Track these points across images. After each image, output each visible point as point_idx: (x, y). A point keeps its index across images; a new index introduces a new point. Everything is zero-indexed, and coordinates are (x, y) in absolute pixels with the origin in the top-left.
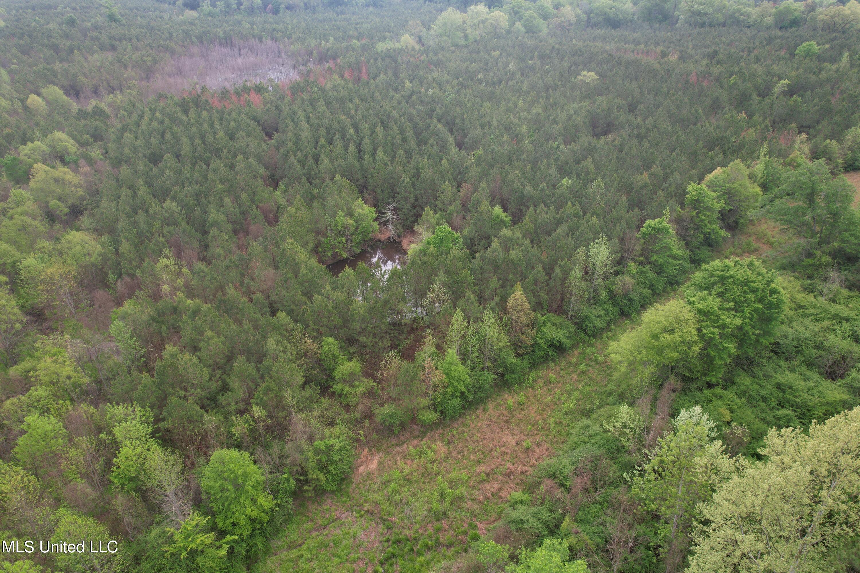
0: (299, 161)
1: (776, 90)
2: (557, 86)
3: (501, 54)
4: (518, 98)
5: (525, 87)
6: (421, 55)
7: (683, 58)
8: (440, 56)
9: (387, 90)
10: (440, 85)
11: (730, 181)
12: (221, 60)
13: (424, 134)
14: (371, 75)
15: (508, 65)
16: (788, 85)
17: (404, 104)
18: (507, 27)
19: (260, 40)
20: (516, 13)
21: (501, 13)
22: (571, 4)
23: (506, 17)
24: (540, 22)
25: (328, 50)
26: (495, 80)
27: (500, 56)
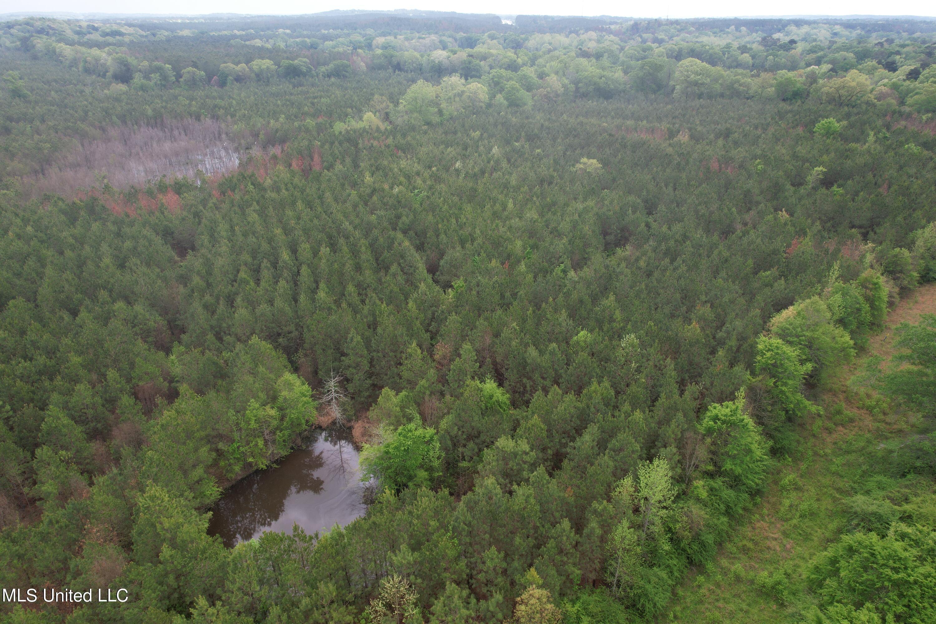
0: (206, 307)
1: (811, 179)
2: (552, 177)
3: (482, 135)
4: (507, 197)
5: (513, 181)
6: (387, 138)
7: (695, 138)
8: (409, 138)
9: (343, 185)
10: (408, 177)
11: (809, 327)
12: (146, 144)
13: (386, 254)
14: (325, 164)
15: (491, 149)
16: (824, 173)
17: (361, 208)
18: (487, 100)
19: (198, 118)
20: (497, 84)
21: (479, 85)
22: (557, 73)
23: (485, 89)
24: (523, 94)
25: (277, 131)
26: (476, 170)
27: (481, 138)
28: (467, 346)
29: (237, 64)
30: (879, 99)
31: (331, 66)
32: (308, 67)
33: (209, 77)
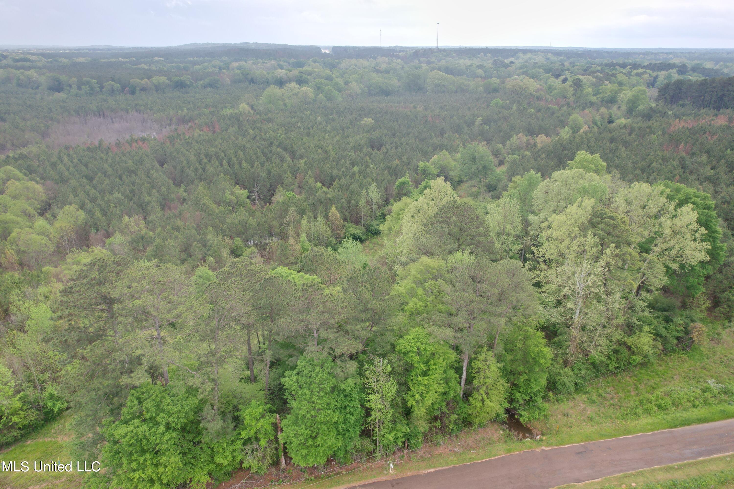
1: (477, 123)
2: (349, 127)
3: (311, 113)
4: (325, 134)
5: (329, 128)
6: (256, 116)
7: (425, 109)
8: (269, 116)
10: (273, 131)
11: (441, 161)
13: (269, 154)
15: (316, 119)
16: (482, 120)
18: (313, 97)
19: (127, 112)
20: (319, 88)
21: (308, 88)
22: (356, 81)
23: (312, 90)
24: (335, 93)
25: (185, 116)
26: (309, 126)
27: (311, 114)
28: (310, 172)
29: (142, 79)
30: (536, 92)
31: (206, 81)
32: (191, 82)
33: (123, 88)
